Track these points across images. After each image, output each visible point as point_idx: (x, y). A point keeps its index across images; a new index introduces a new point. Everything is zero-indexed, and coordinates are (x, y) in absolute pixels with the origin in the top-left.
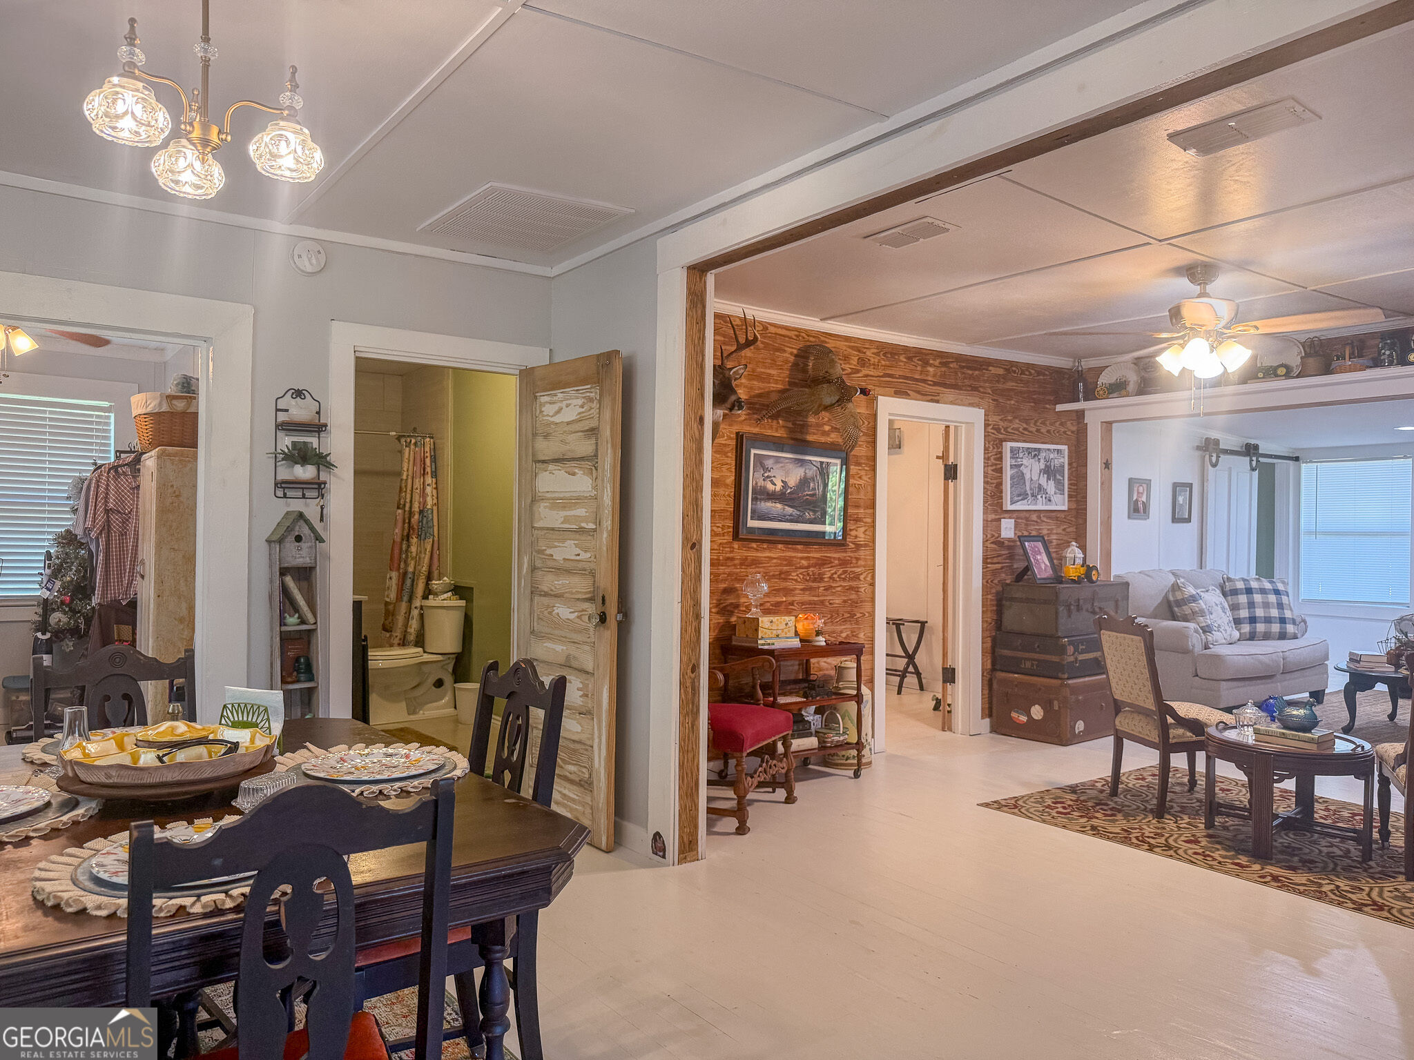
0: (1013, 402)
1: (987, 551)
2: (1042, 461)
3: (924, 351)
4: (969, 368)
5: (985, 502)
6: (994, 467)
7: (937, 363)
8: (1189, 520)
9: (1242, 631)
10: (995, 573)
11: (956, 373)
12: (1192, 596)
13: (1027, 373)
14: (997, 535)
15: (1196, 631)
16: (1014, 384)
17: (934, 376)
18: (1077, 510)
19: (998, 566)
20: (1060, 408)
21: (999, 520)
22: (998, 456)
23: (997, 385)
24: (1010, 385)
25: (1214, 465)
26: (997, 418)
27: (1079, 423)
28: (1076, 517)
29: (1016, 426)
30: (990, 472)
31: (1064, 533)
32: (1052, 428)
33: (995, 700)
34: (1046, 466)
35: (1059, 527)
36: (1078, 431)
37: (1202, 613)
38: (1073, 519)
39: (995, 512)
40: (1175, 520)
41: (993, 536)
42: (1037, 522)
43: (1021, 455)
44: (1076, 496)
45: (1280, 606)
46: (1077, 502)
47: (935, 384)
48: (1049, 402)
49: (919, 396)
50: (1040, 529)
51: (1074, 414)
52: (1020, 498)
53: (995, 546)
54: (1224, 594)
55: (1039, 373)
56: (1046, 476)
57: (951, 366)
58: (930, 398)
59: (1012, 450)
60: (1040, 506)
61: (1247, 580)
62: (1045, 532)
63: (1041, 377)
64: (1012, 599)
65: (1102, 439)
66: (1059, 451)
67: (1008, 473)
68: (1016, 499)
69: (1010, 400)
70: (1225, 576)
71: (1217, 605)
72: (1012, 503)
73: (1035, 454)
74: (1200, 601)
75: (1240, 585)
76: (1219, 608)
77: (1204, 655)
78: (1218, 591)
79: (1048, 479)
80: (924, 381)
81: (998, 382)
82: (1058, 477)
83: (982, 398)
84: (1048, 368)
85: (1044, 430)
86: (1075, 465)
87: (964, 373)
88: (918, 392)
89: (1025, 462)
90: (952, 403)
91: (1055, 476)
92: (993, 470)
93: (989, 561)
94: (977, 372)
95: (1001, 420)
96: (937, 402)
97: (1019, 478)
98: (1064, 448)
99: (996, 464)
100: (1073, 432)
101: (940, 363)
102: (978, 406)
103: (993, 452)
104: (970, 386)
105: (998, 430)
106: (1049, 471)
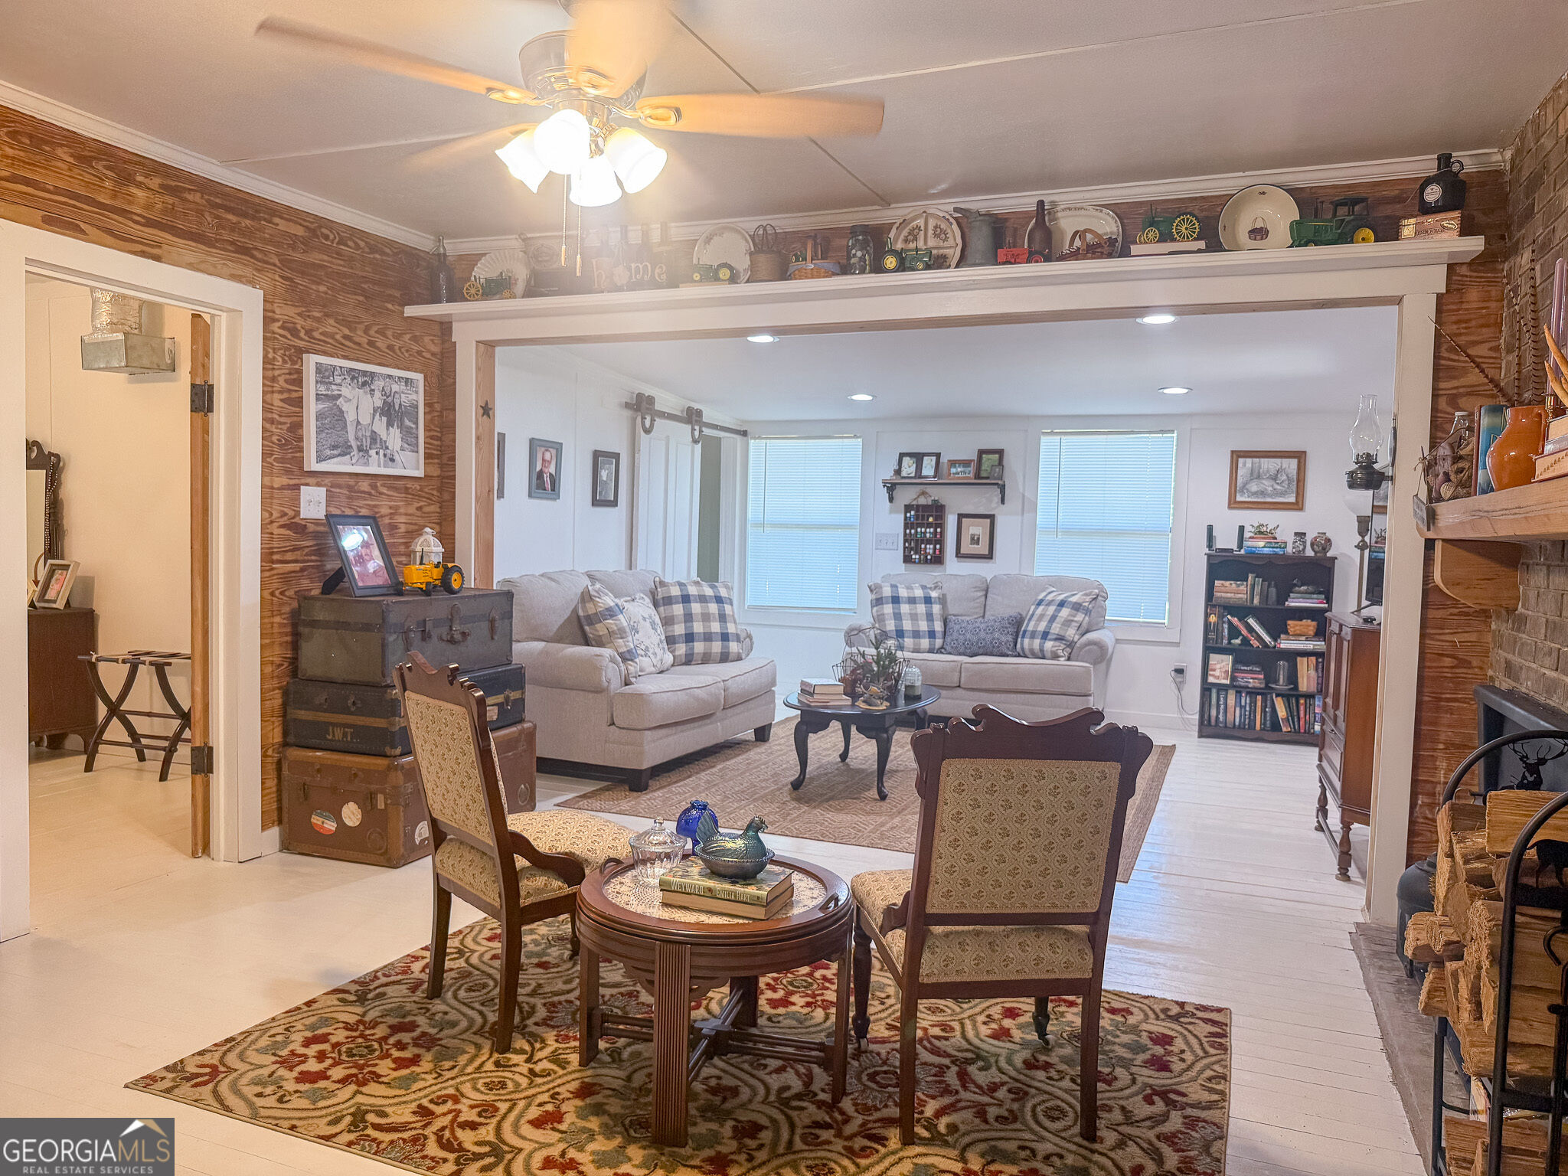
0: (322, 288)
1: (271, 539)
2: (377, 394)
3: (121, 154)
4: (228, 210)
5: (265, 455)
6: (285, 396)
7: (155, 182)
8: (614, 503)
9: (677, 653)
10: (286, 578)
11: (201, 213)
12: (609, 609)
13: (350, 243)
14: (291, 513)
15: (612, 660)
16: (326, 258)
17: (148, 207)
18: (441, 477)
19: (297, 566)
20: (410, 311)
21: (297, 487)
22: (295, 376)
23: (291, 252)
24: (315, 257)
25: (647, 431)
26: (291, 311)
27: (443, 342)
28: (440, 490)
29: (330, 330)
30: (277, 403)
31: (419, 513)
32: (397, 344)
33: (285, 796)
34: (385, 402)
35: (408, 504)
36: (442, 353)
37: (621, 633)
38: (435, 493)
39: (288, 472)
40: (596, 502)
41: (284, 514)
42: (369, 494)
43: (338, 380)
44: (438, 457)
45: (723, 618)
46: (442, 466)
47: (150, 223)
48: (391, 299)
49: (110, 239)
50: (375, 506)
51: (437, 327)
52: (335, 452)
53: (288, 532)
54: (656, 605)
55: (373, 249)
56: (384, 419)
57: (190, 197)
58: (140, 248)
59: (319, 369)
60: (375, 466)
61: (684, 585)
62: (385, 511)
63: (378, 256)
64: (314, 624)
65: (478, 369)
66: (408, 381)
67: (312, 408)
68: (328, 452)
69: (319, 284)
70: (657, 579)
71: (644, 619)
72: (320, 459)
73: (366, 381)
74: (621, 617)
75: (675, 591)
76: (648, 624)
77: (622, 695)
78: (648, 601)
79: (389, 424)
80: (123, 212)
81: (293, 247)
82: (407, 423)
83: (258, 270)
84: (391, 243)
85: (381, 343)
86: (437, 407)
87: (218, 217)
88: (109, 232)
89: (346, 391)
90: (191, 266)
91: (402, 421)
92: (281, 400)
93: (275, 557)
94: (248, 222)
95: (299, 314)
96: (157, 258)
97: (332, 420)
98: (418, 377)
99: (290, 391)
100: (433, 354)
101: (161, 186)
102: (251, 283)
103: (282, 369)
104: (232, 243)
105: (294, 332)
106: (389, 411)
